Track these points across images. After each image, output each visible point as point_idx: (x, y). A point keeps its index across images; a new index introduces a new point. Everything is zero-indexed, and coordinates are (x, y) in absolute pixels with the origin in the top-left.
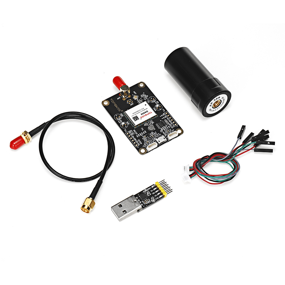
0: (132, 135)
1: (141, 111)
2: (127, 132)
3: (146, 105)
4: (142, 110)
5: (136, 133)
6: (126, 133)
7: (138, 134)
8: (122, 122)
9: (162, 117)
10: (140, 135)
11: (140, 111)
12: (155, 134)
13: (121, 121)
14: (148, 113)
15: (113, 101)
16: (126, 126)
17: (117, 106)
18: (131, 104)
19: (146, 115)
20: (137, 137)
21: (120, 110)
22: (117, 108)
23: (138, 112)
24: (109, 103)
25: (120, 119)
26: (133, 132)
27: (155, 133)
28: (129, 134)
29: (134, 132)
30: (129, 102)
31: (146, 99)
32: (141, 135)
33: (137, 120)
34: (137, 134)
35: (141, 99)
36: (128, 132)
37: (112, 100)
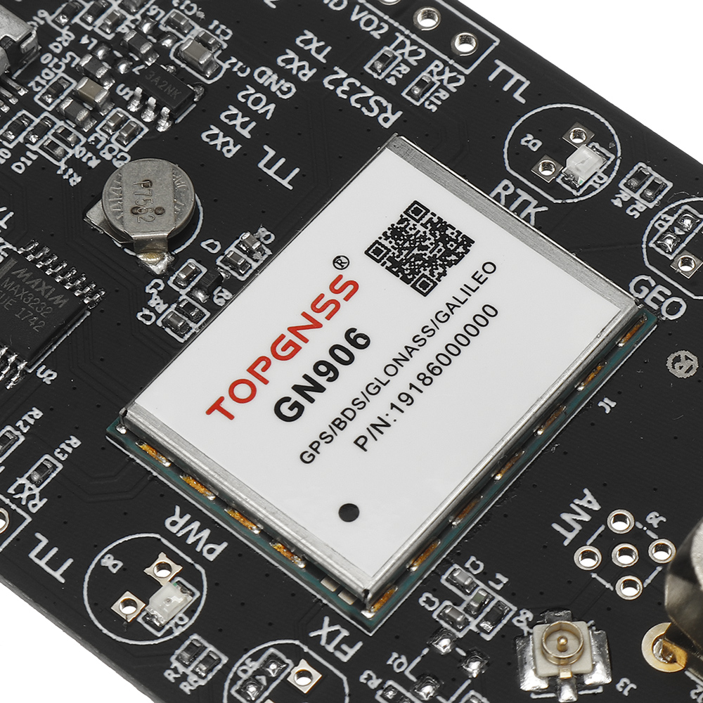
0: (388, 38)
2: (489, 66)
3: (349, 512)
4: (378, 407)
5: (341, 81)
6: (483, 43)
7: (307, 74)
8: (613, 190)
9: (42, 440)
10: (284, 74)
11: (400, 383)
12: (78, 151)
13: (641, 206)
14: (268, 395)
16: (532, 142)
18: (599, 518)
19: (286, 347)
20: (310, 41)
23: (419, 362)
25: (662, 221)
26: (391, 93)
27: (74, 163)
28: (441, 38)
29: (380, 87)
30: (638, 538)
31: (386, 673)
32: (269, 78)
33: (395, 232)
34: (324, 70)
35: (472, 644)
36: (466, 61)
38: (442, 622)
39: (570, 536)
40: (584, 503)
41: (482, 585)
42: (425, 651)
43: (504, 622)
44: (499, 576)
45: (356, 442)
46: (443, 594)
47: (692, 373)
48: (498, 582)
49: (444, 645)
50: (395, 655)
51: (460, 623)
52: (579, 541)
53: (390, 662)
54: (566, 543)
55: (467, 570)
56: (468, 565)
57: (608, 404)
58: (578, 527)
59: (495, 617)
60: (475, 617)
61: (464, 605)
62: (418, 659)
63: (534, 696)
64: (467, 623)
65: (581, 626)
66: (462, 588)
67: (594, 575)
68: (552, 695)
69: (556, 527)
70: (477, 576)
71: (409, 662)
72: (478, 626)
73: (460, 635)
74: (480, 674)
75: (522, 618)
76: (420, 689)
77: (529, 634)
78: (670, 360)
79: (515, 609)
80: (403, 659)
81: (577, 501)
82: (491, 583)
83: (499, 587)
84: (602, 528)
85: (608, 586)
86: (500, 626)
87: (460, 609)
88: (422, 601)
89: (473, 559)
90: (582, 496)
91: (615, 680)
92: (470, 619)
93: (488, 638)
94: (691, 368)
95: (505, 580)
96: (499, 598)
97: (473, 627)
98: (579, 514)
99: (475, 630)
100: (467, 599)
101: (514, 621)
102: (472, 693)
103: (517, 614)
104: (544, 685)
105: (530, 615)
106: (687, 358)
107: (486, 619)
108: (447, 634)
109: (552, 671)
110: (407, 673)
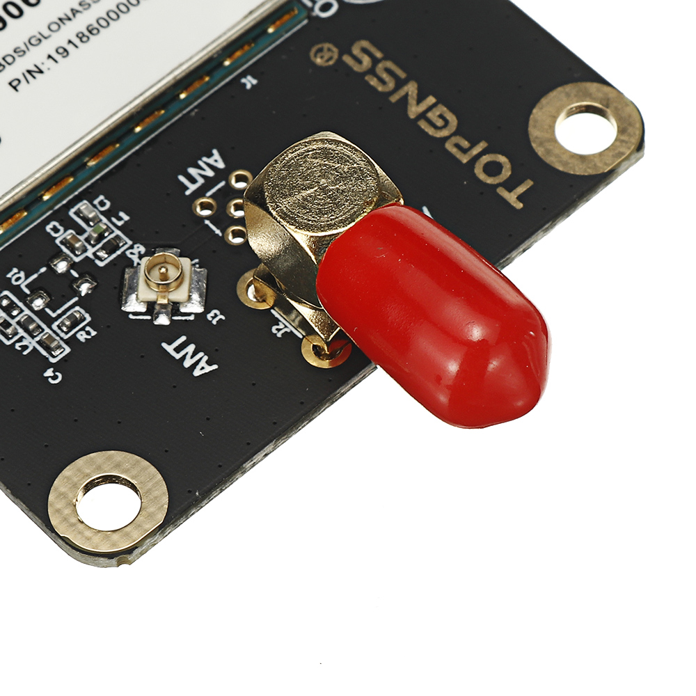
1: (48, 47)
4: (36, 56)
11: (60, 39)
15: (493, 169)
17: (414, 110)
21: (361, 56)
22: (411, 89)
23: (80, 23)
24: (534, 132)
35: (87, 269)
37: (510, 185)
38: (63, 248)
39: (192, 188)
40: (211, 161)
41: (104, 220)
42: (43, 270)
43: (119, 252)
44: (122, 214)
45: (10, 84)
46: (68, 224)
47: (331, 63)
48: (120, 219)
49: (62, 267)
50: (15, 270)
51: (78, 249)
52: (200, 192)
53: (9, 276)
54: (188, 193)
55: (95, 206)
56: (96, 202)
57: (249, 82)
58: (201, 181)
59: (111, 247)
60: (93, 246)
61: (86, 235)
62: (35, 276)
63: (131, 316)
64: (85, 250)
65: (186, 262)
66: (86, 220)
67: (207, 222)
68: (149, 318)
69: (182, 178)
70: (102, 213)
71: (27, 277)
72: (94, 254)
73: (77, 260)
74: (87, 294)
75: (135, 251)
76: (32, 301)
77: (139, 264)
78: (314, 50)
79: (130, 243)
80: (22, 274)
81: (205, 159)
82: (114, 220)
83: (120, 223)
84: (222, 184)
85: (218, 232)
86: (114, 256)
87: (82, 238)
88: (48, 228)
89: (101, 197)
90: (210, 155)
91: (207, 311)
92: (89, 247)
93: (101, 264)
94: (330, 59)
95: (126, 218)
96: (118, 232)
97: (90, 254)
98: (204, 170)
99: (91, 256)
100: (89, 230)
101: (128, 253)
102: (77, 308)
103: (131, 247)
104: (143, 309)
105: (142, 249)
106: (329, 50)
107: (102, 248)
108: (66, 258)
109: (152, 296)
110: (23, 287)
